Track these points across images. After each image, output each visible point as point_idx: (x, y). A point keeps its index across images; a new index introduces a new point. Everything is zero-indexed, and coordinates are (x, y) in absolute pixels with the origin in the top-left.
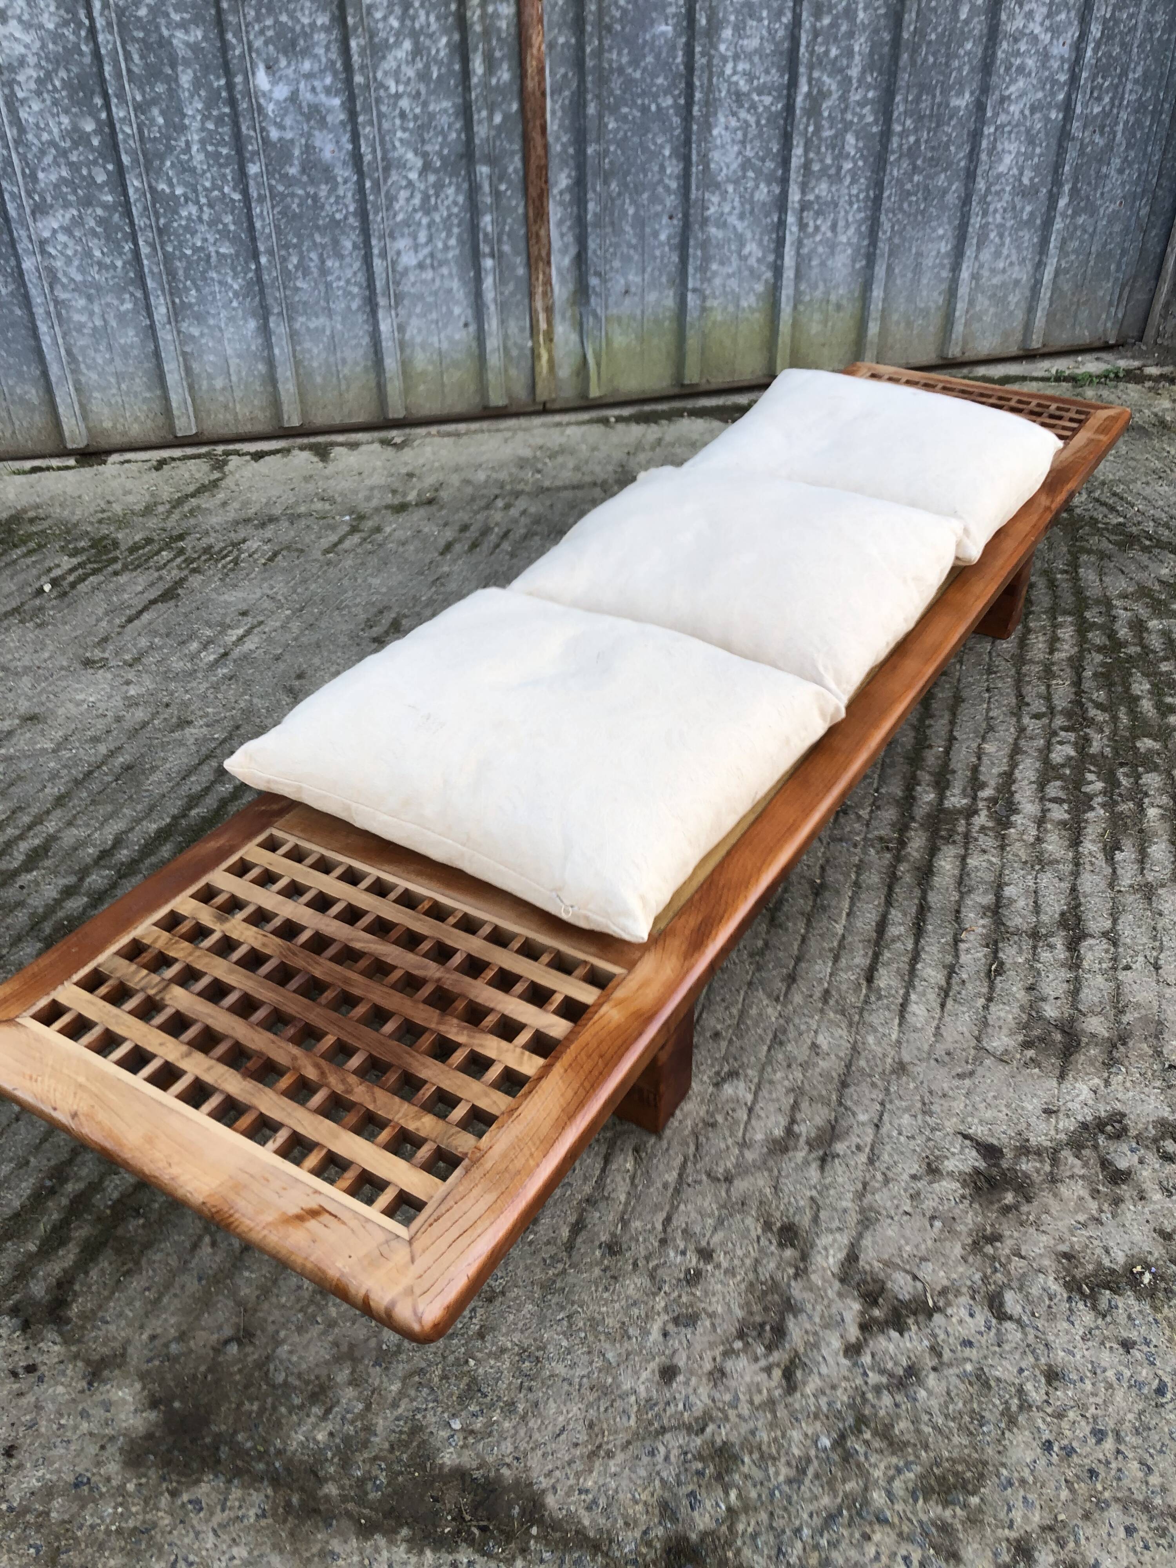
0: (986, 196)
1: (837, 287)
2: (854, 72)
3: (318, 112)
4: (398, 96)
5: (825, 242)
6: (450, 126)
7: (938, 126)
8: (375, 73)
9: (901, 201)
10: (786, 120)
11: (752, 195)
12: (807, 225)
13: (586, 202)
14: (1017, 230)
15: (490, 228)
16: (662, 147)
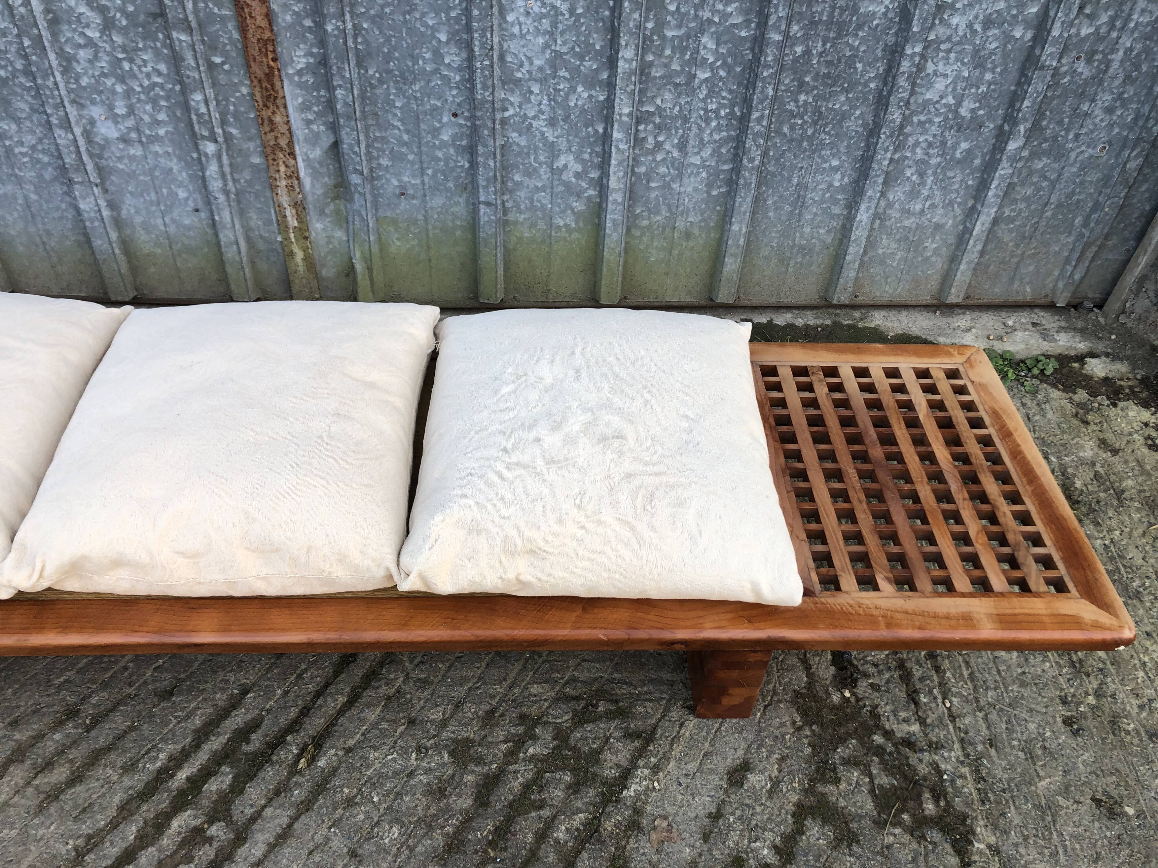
0: (902, 127)
5: (669, 161)
7: (839, 36)
9: (779, 124)
10: (613, 10)
11: (567, 98)
12: (643, 141)
13: (334, 88)
14: (944, 170)
15: (203, 110)
16: (434, 29)
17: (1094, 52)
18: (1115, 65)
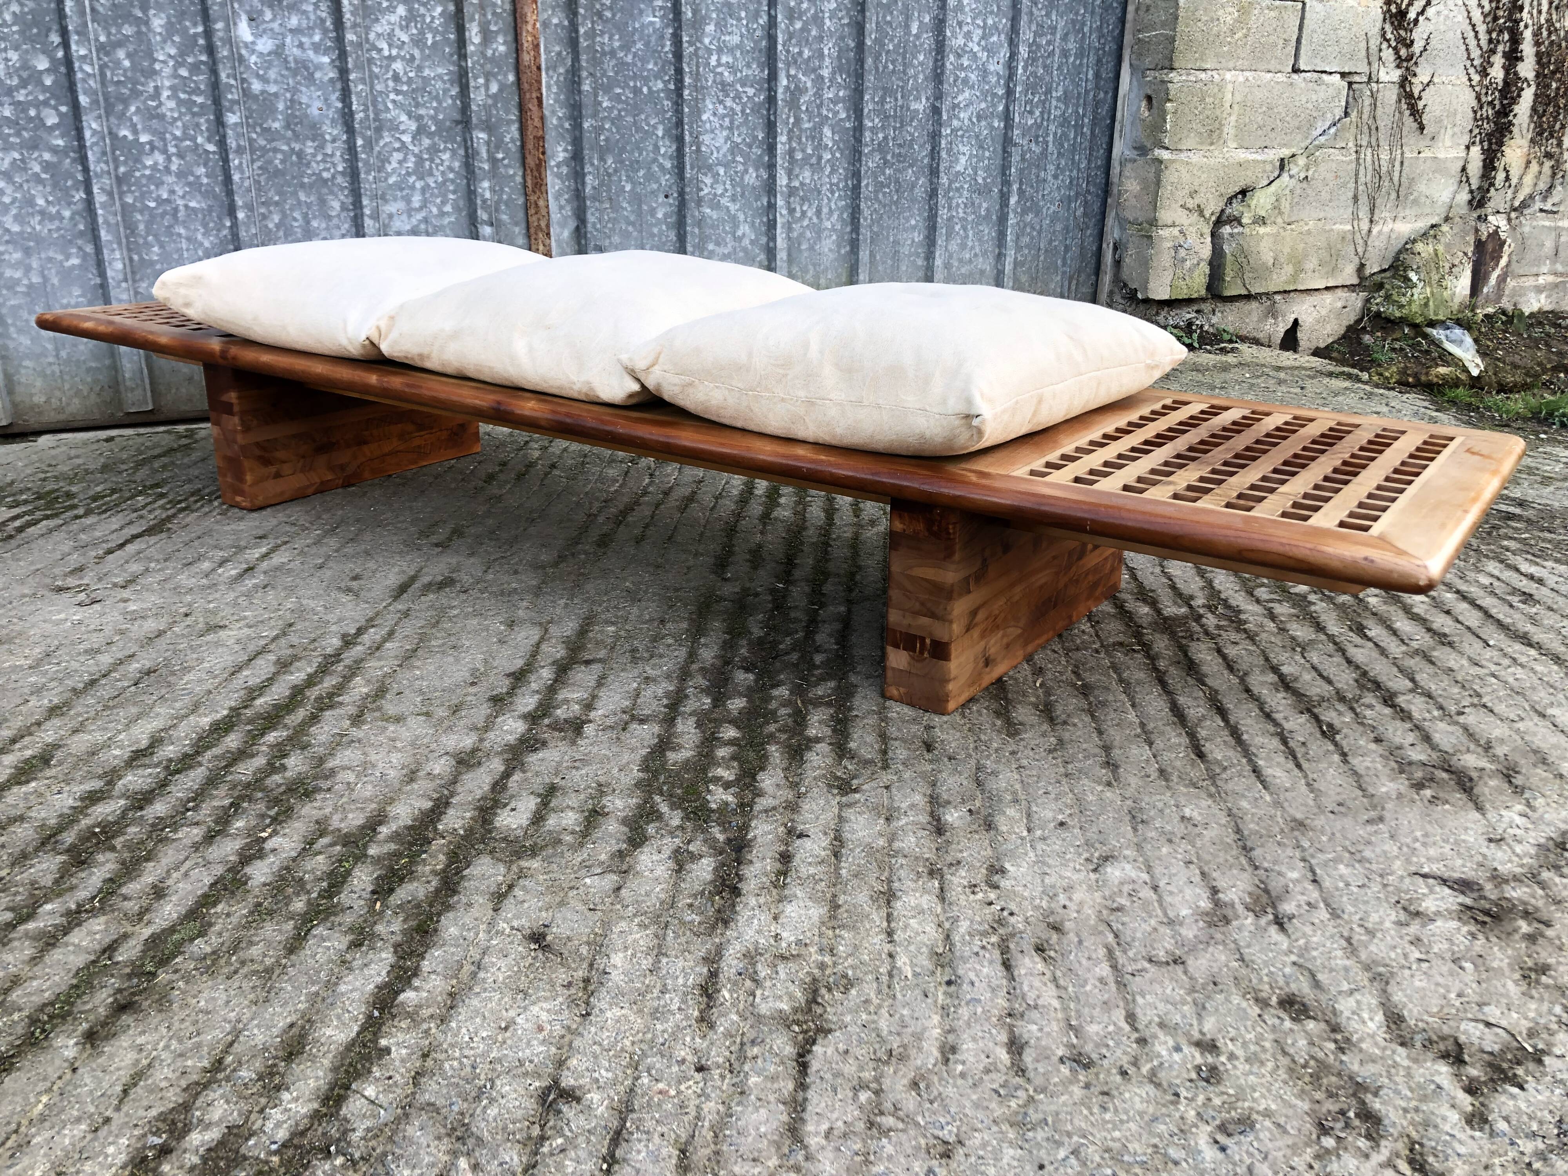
0: (948, 191)
1: (827, 269)
2: (825, 73)
3: (307, 68)
4: (391, 58)
5: (810, 227)
6: (446, 91)
7: (902, 126)
8: (367, 34)
9: (876, 192)
10: (769, 110)
11: (742, 179)
12: (794, 210)
13: (584, 175)
14: (978, 224)
15: (488, 195)
16: (655, 127)
17: (1037, 137)
18: (1051, 145)
